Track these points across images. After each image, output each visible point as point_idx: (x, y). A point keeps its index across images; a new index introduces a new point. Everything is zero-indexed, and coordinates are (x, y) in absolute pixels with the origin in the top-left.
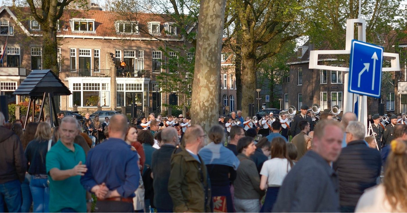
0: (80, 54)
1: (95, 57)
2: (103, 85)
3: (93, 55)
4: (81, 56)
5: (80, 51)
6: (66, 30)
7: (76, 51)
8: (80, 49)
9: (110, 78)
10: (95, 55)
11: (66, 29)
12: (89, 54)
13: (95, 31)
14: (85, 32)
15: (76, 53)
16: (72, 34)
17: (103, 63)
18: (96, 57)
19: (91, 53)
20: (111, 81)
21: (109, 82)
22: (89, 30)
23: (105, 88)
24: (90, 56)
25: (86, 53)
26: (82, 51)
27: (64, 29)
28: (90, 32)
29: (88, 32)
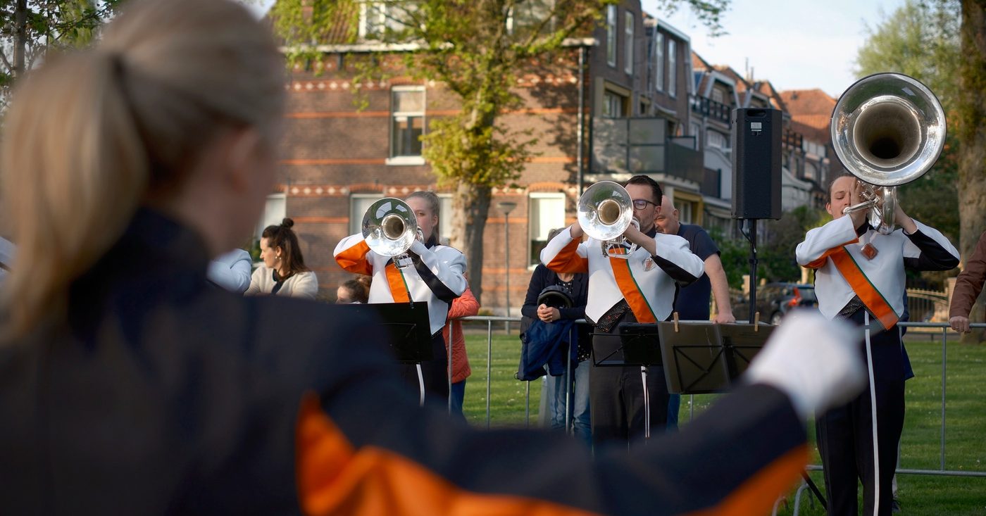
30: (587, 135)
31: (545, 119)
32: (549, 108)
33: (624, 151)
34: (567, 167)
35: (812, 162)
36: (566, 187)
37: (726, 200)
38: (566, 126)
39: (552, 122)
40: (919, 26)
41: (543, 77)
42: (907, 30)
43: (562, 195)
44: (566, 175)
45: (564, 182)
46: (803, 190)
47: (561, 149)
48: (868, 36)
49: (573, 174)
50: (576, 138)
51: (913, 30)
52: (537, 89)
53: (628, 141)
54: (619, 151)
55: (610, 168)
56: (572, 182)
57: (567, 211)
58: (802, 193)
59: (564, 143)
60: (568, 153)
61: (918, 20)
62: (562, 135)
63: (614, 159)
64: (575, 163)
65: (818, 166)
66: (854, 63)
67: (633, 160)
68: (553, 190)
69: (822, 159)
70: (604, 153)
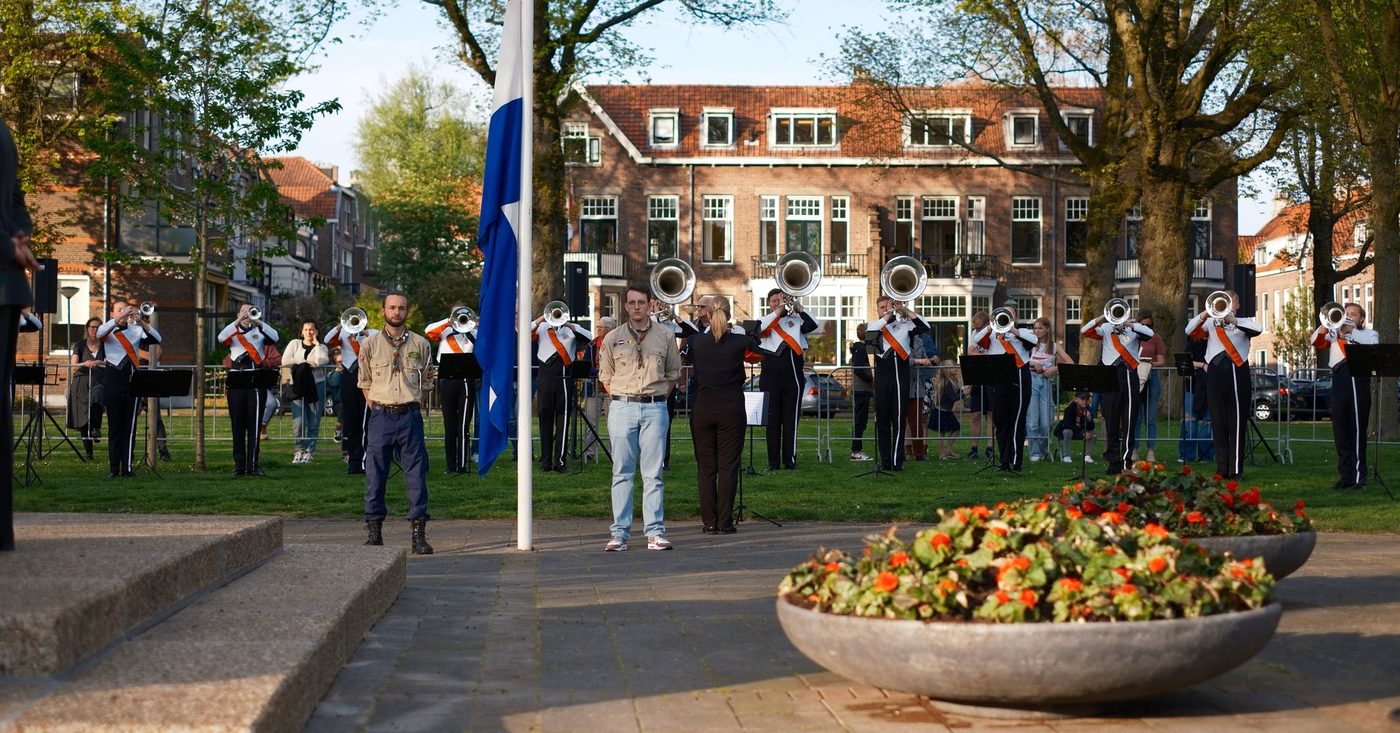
0: (791, 212)
1: (835, 220)
2: (844, 301)
3: (830, 213)
4: (791, 218)
5: (791, 203)
6: (752, 144)
7: (822, 204)
8: (790, 198)
9: (866, 280)
10: (835, 214)
11: (753, 140)
12: (817, 212)
13: (839, 145)
14: (807, 147)
15: (777, 208)
16: (770, 154)
17: (858, 236)
18: (839, 219)
19: (821, 208)
20: (869, 289)
21: (863, 292)
22: (821, 140)
23: (851, 309)
24: (820, 217)
25: (807, 208)
26: (797, 203)
27: (746, 142)
28: (824, 147)
29: (815, 146)
30: (113, 216)
31: (66, 198)
32: (71, 186)
33: (153, 232)
34: (91, 248)
35: (302, 239)
36: (91, 269)
37: (238, 282)
38: (89, 205)
39: (74, 201)
40: (423, 97)
41: (64, 154)
42: (412, 103)
43: (87, 277)
44: (90, 256)
45: (88, 264)
46: (304, 270)
47: (84, 229)
48: (370, 107)
49: (98, 256)
50: (102, 219)
51: (416, 103)
52: (57, 166)
53: (158, 223)
54: (148, 233)
55: (138, 250)
56: (97, 264)
57: (91, 294)
58: (302, 273)
59: (89, 224)
60: (92, 234)
61: (422, 91)
62: (85, 214)
63: (142, 240)
64: (101, 244)
65: (308, 243)
66: (356, 135)
67: (163, 243)
68: (76, 272)
69: (311, 236)
70: (130, 234)
